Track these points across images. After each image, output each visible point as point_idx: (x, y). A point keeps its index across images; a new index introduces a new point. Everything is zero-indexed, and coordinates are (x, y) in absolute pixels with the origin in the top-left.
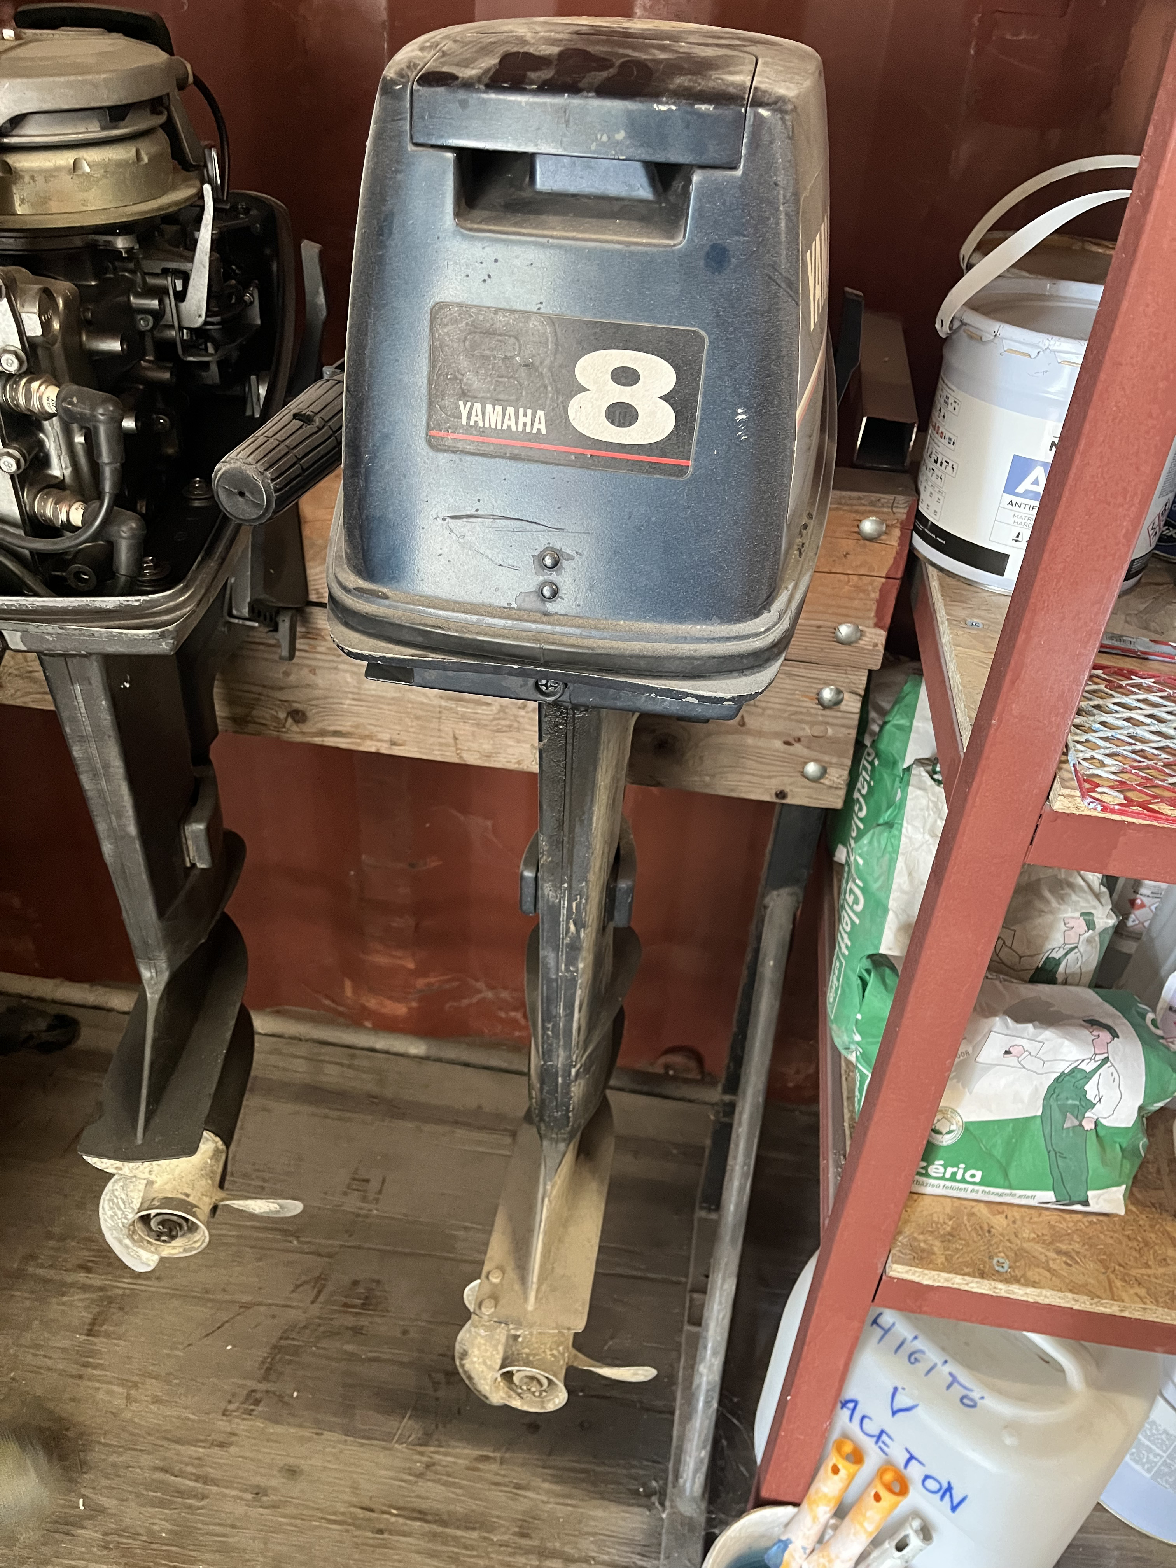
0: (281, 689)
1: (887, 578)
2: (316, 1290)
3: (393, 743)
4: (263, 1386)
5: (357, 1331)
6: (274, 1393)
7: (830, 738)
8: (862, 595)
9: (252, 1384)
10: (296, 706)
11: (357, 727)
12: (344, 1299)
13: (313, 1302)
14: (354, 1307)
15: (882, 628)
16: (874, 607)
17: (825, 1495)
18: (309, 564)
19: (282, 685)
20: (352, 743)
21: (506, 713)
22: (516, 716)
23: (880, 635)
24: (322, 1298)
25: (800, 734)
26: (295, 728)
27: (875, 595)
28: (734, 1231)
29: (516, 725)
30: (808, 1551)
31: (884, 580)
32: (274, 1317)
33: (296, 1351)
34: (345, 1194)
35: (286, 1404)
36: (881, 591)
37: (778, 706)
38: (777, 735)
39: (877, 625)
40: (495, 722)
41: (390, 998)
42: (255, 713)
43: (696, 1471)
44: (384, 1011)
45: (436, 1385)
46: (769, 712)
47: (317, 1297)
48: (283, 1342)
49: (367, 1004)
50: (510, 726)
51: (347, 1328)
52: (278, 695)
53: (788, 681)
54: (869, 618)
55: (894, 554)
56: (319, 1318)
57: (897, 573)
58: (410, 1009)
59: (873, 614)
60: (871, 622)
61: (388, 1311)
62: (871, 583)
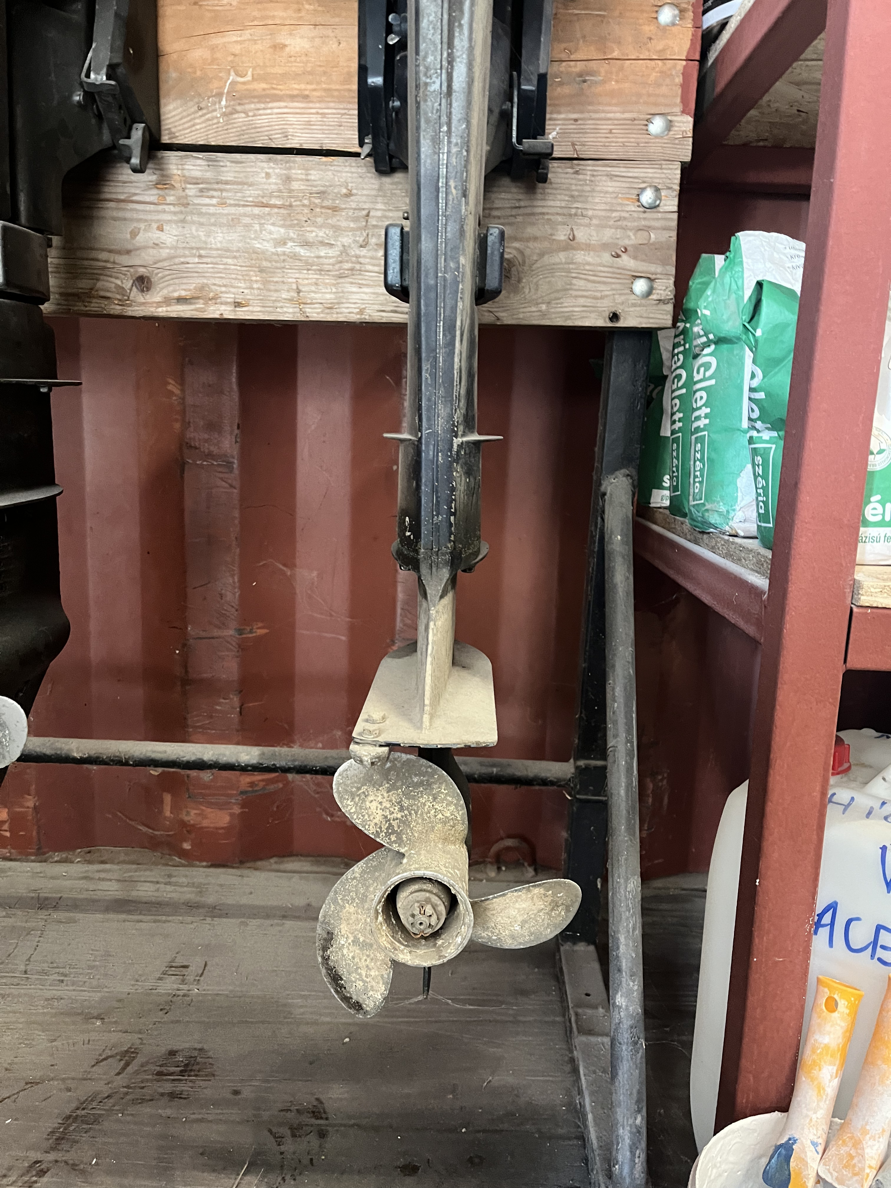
0: (128, 252)
1: (687, 60)
2: (122, 1063)
3: (237, 304)
4: (52, 1156)
5: (173, 1096)
6: (66, 1162)
7: (653, 244)
8: (668, 81)
9: (35, 1155)
10: (142, 271)
11: (202, 288)
12: (158, 1068)
13: (118, 1074)
14: (171, 1074)
15: (688, 114)
16: (680, 92)
17: (827, 1047)
18: (163, 101)
19: (130, 247)
20: (196, 310)
21: (348, 254)
22: (358, 257)
23: (688, 122)
24: (130, 1069)
25: (627, 242)
26: (140, 298)
27: (679, 80)
28: (628, 820)
29: (358, 267)
30: (820, 1149)
31: (684, 63)
32: (69, 1090)
33: (97, 1120)
34: (160, 979)
35: (83, 1172)
36: (683, 74)
37: (603, 213)
38: (605, 246)
39: (683, 112)
40: (337, 267)
41: (210, 805)
42: (99, 284)
43: (633, 1149)
44: (205, 823)
45: (279, 1139)
46: (595, 221)
47: (124, 1068)
48: (79, 1112)
49: (186, 818)
50: (352, 269)
51: (162, 1095)
52: (124, 260)
53: (610, 184)
54: (675, 105)
55: (690, 37)
56: (128, 1087)
57: (695, 53)
58: (232, 815)
59: (678, 100)
60: (678, 109)
61: (214, 1075)
62: (674, 67)
